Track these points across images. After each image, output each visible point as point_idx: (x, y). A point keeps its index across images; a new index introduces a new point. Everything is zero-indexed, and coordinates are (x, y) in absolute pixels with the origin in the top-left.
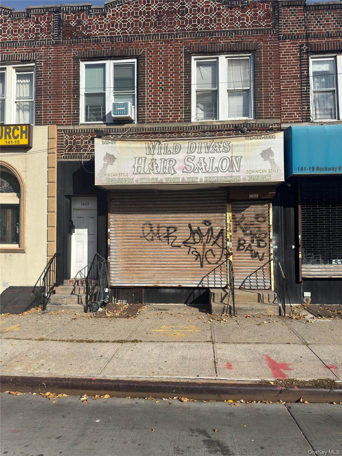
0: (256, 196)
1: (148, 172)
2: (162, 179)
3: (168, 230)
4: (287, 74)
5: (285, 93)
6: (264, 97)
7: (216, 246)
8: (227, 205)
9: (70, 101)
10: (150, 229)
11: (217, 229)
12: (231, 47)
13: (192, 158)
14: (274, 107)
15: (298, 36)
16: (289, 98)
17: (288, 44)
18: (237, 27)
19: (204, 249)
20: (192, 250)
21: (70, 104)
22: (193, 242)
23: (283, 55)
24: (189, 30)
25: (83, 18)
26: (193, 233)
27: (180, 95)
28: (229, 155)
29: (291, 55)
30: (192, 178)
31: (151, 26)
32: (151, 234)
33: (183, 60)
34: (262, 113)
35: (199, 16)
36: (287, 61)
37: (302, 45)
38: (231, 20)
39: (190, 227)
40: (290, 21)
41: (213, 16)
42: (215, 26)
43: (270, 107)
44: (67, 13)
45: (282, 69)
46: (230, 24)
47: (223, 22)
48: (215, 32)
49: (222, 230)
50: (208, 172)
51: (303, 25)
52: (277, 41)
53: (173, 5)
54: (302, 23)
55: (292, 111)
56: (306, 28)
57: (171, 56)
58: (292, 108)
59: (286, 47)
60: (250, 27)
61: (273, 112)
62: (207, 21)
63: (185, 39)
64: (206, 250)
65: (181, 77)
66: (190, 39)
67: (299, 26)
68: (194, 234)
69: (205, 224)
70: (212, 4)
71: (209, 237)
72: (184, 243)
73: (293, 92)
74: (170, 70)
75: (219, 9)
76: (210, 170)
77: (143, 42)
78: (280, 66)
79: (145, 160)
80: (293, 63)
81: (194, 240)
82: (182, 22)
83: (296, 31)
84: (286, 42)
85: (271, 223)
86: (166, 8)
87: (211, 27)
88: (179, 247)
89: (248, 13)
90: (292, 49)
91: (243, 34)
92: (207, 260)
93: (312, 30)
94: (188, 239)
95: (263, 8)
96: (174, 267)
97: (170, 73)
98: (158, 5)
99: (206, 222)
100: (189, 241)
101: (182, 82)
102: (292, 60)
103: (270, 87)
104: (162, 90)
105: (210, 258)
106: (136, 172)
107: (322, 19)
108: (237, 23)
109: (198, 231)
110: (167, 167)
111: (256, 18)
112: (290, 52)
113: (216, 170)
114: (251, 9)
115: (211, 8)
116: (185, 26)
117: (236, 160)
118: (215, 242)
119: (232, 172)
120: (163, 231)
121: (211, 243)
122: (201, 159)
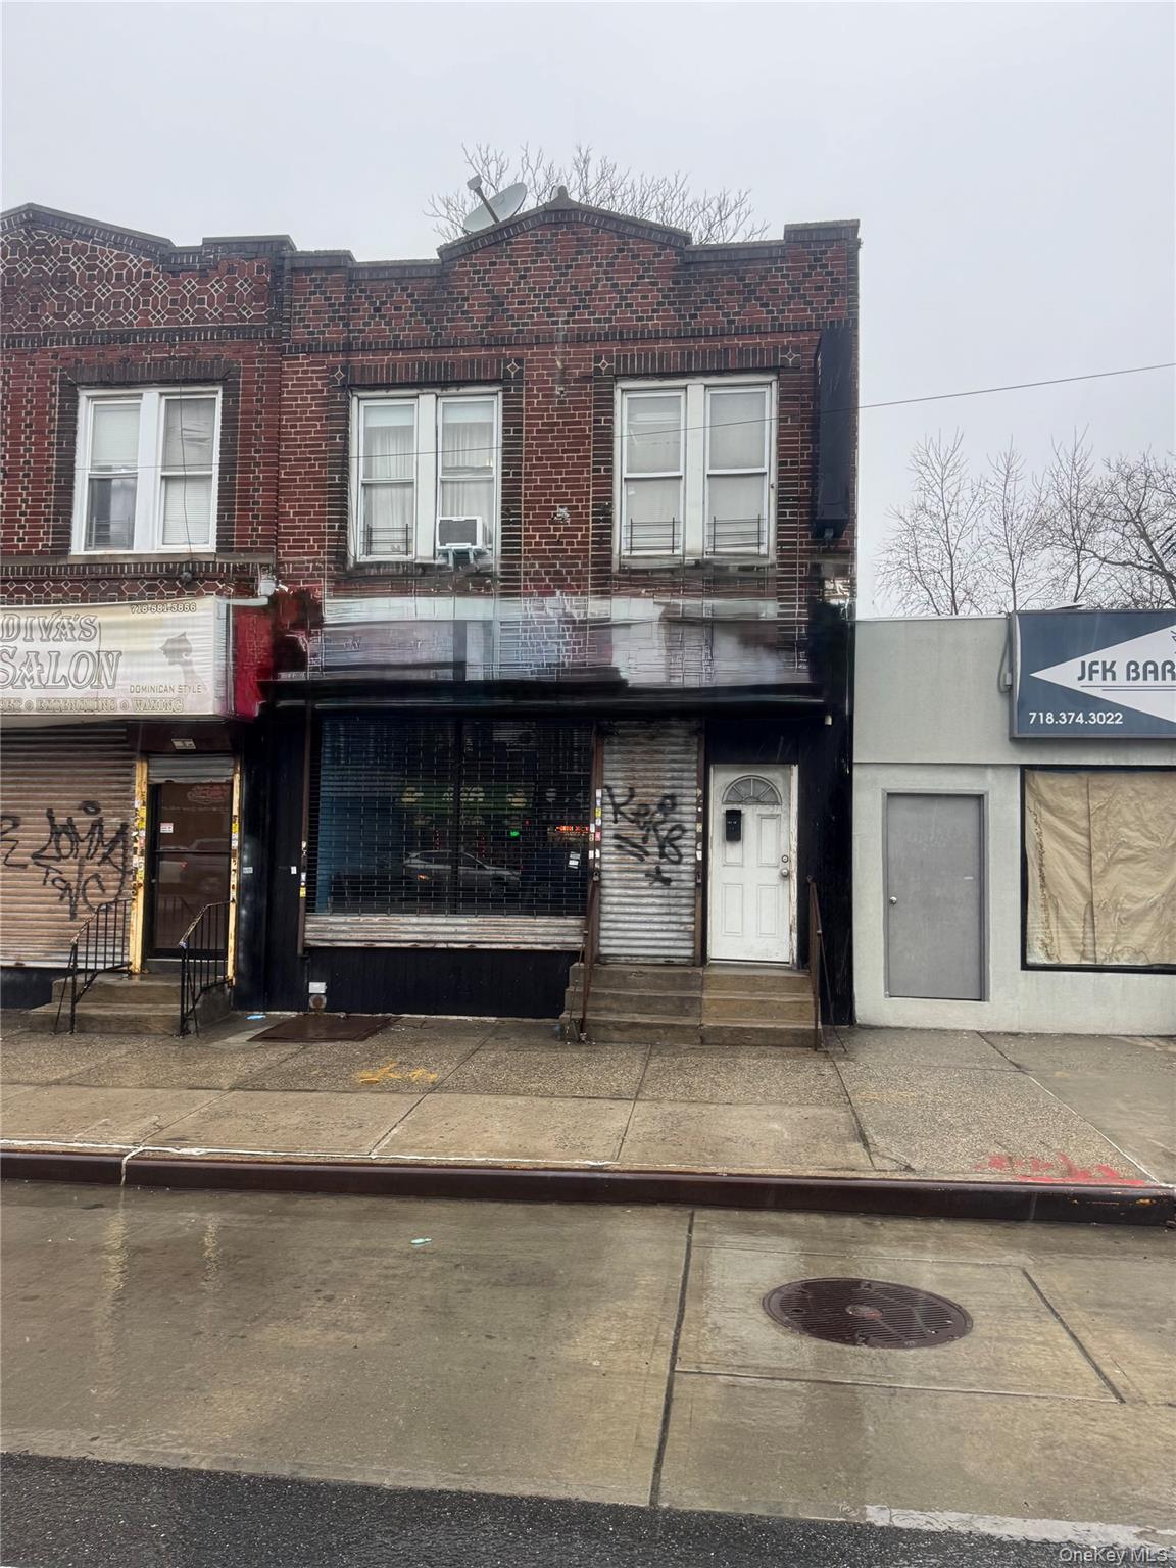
0: (190, 744)
4: (295, 440)
5: (289, 487)
6: (239, 497)
7: (109, 867)
8: (138, 764)
11: (113, 823)
12: (168, 368)
13: (11, 651)
14: (259, 523)
15: (325, 346)
16: (299, 500)
17: (302, 365)
18: (187, 321)
19: (80, 873)
20: (53, 875)
22: (56, 855)
23: (289, 393)
24: (74, 326)
26: (56, 832)
27: (46, 488)
28: (93, 647)
29: (308, 392)
30: (9, 700)
33: (56, 401)
34: (232, 536)
35: (99, 290)
36: (298, 406)
37: (333, 370)
38: (174, 302)
39: (50, 816)
40: (311, 307)
41: (131, 292)
42: (135, 318)
43: (252, 523)
45: (285, 426)
46: (168, 312)
47: (155, 308)
48: (135, 332)
49: (125, 826)
50: (45, 687)
51: (340, 318)
52: (276, 356)
53: (42, 262)
54: (338, 312)
55: (302, 534)
56: (346, 325)
57: (29, 390)
58: (305, 527)
59: (297, 372)
60: (215, 320)
61: (258, 536)
62: (117, 305)
63: (64, 351)
64: (85, 876)
65: (51, 444)
66: (75, 350)
67: (330, 319)
68: (59, 834)
69: (86, 810)
70: (131, 261)
71: (95, 844)
72: (34, 856)
73: (309, 486)
75: (147, 275)
76: (50, 683)
78: (280, 420)
80: (312, 412)
81: (58, 849)
82: (61, 307)
83: (323, 332)
84: (297, 358)
85: (235, 812)
86: (25, 271)
87: (125, 319)
88: (24, 866)
89: (213, 286)
90: (311, 378)
91: (199, 339)
92: (86, 902)
93: (361, 331)
94: (44, 849)
95: (250, 274)
96: (7, 918)
97: (24, 432)
98: (8, 262)
99: (89, 807)
100: (45, 853)
101: (52, 456)
102: (311, 406)
103: (254, 471)
104: (5, 475)
105: (92, 896)
107: (383, 303)
108: (187, 312)
109: (70, 828)
111: (231, 298)
112: (307, 385)
113: (63, 683)
114: (222, 275)
115: (129, 272)
116: (65, 316)
117: (108, 660)
118: (105, 857)
119: (97, 687)
121: (98, 859)
122: (32, 655)
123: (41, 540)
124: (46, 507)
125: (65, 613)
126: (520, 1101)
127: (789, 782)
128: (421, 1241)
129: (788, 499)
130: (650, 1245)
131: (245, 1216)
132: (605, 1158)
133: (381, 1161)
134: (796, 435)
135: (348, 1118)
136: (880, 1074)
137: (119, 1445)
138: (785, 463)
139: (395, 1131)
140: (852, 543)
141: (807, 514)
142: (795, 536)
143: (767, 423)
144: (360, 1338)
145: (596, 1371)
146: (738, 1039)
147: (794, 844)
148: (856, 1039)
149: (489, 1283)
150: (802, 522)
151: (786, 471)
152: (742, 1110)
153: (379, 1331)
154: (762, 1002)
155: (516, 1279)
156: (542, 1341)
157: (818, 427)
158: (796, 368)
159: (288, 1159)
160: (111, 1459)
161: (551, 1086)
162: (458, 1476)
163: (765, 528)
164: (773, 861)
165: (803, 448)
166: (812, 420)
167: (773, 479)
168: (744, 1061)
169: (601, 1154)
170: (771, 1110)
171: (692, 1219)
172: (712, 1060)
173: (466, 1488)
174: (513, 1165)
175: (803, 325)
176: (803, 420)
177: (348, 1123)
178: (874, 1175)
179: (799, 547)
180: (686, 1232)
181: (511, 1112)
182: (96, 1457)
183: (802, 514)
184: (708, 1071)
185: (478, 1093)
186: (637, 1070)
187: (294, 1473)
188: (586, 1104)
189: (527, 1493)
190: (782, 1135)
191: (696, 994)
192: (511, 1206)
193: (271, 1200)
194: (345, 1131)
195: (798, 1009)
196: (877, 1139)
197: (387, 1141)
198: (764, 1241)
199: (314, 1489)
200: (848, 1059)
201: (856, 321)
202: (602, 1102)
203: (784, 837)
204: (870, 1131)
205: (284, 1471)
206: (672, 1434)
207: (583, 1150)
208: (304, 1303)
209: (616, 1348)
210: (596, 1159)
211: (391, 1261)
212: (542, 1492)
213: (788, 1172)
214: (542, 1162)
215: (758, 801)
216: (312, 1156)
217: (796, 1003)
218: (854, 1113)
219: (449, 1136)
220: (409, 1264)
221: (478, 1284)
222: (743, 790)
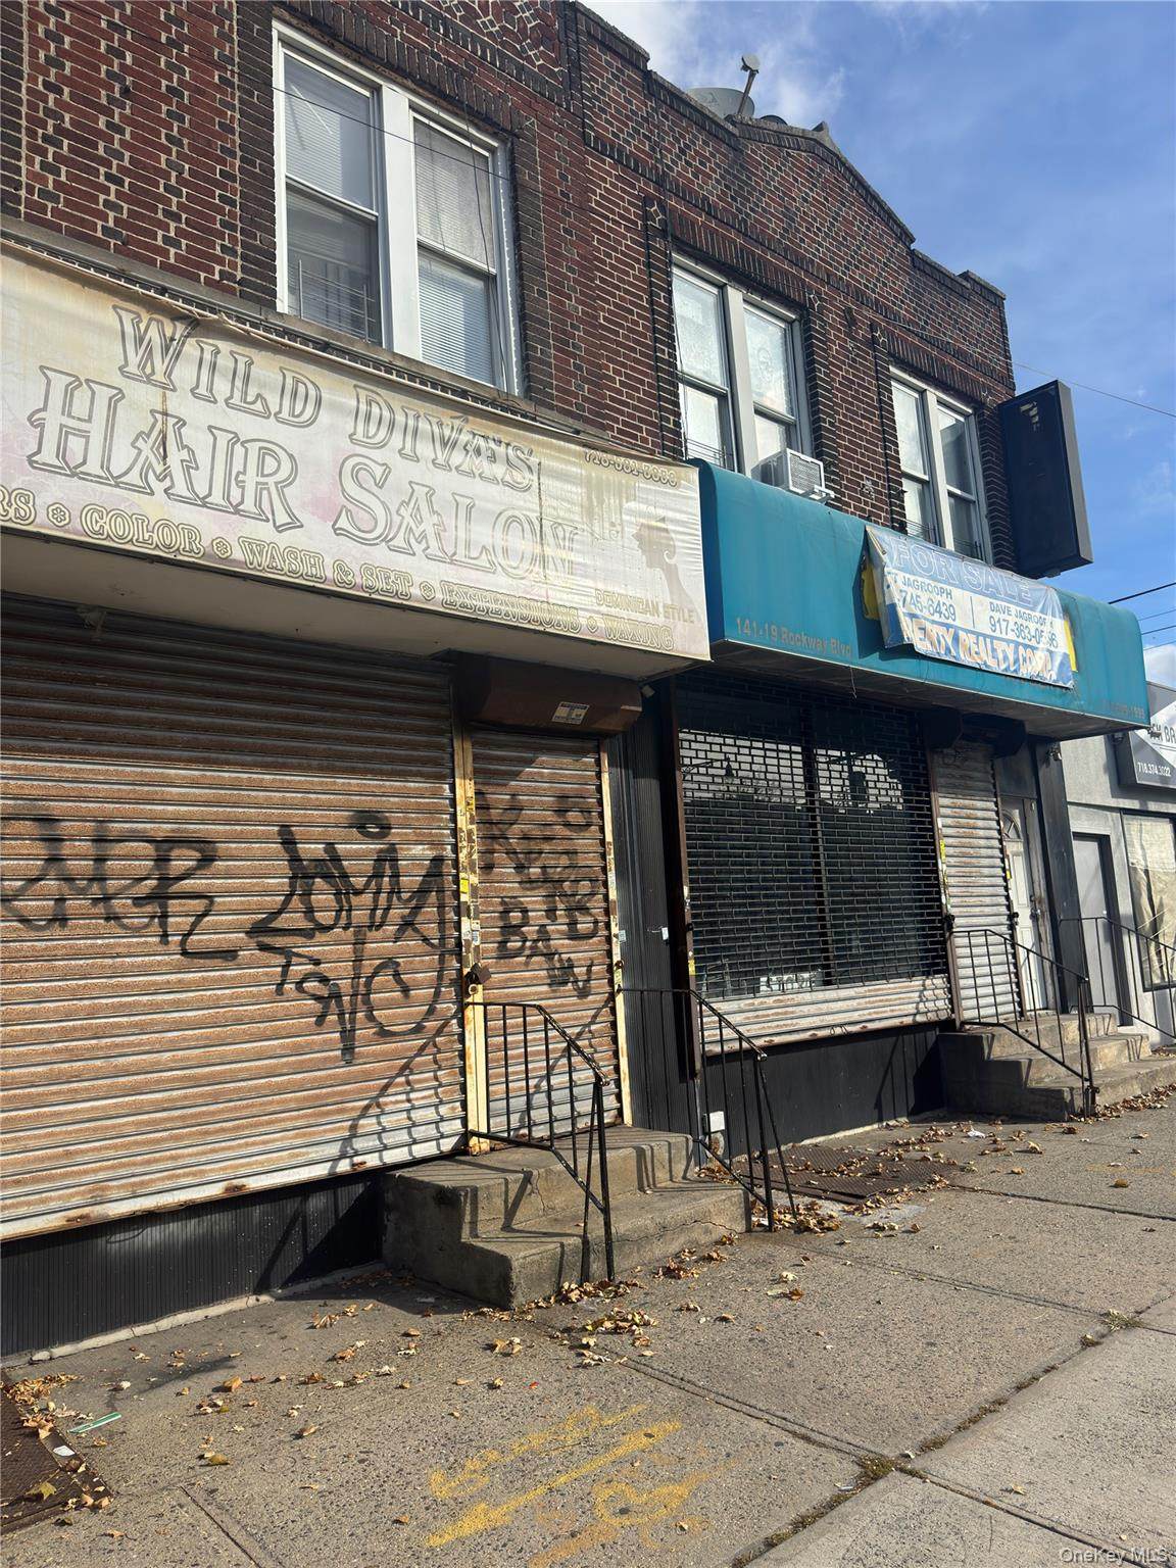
0: (580, 713)
2: (221, 541)
3: (162, 860)
7: (414, 944)
8: (457, 744)
11: (416, 854)
13: (378, 471)
19: (358, 960)
20: (299, 969)
22: (305, 924)
26: (302, 874)
39: (288, 841)
49: (438, 861)
50: (451, 561)
64: (368, 966)
68: (310, 879)
69: (361, 827)
71: (383, 898)
72: (257, 930)
76: (461, 556)
81: (309, 911)
88: (229, 955)
92: (371, 1018)
94: (280, 912)
99: (368, 822)
100: (281, 922)
105: (389, 1005)
106: (48, 457)
109: (331, 868)
110: (250, 480)
118: (407, 924)
121: (391, 929)
122: (421, 491)
134: (999, 473)
143: (969, 453)
147: (1043, 883)
164: (1025, 901)
166: (1004, 462)
167: (985, 509)
175: (988, 370)
215: (1009, 838)
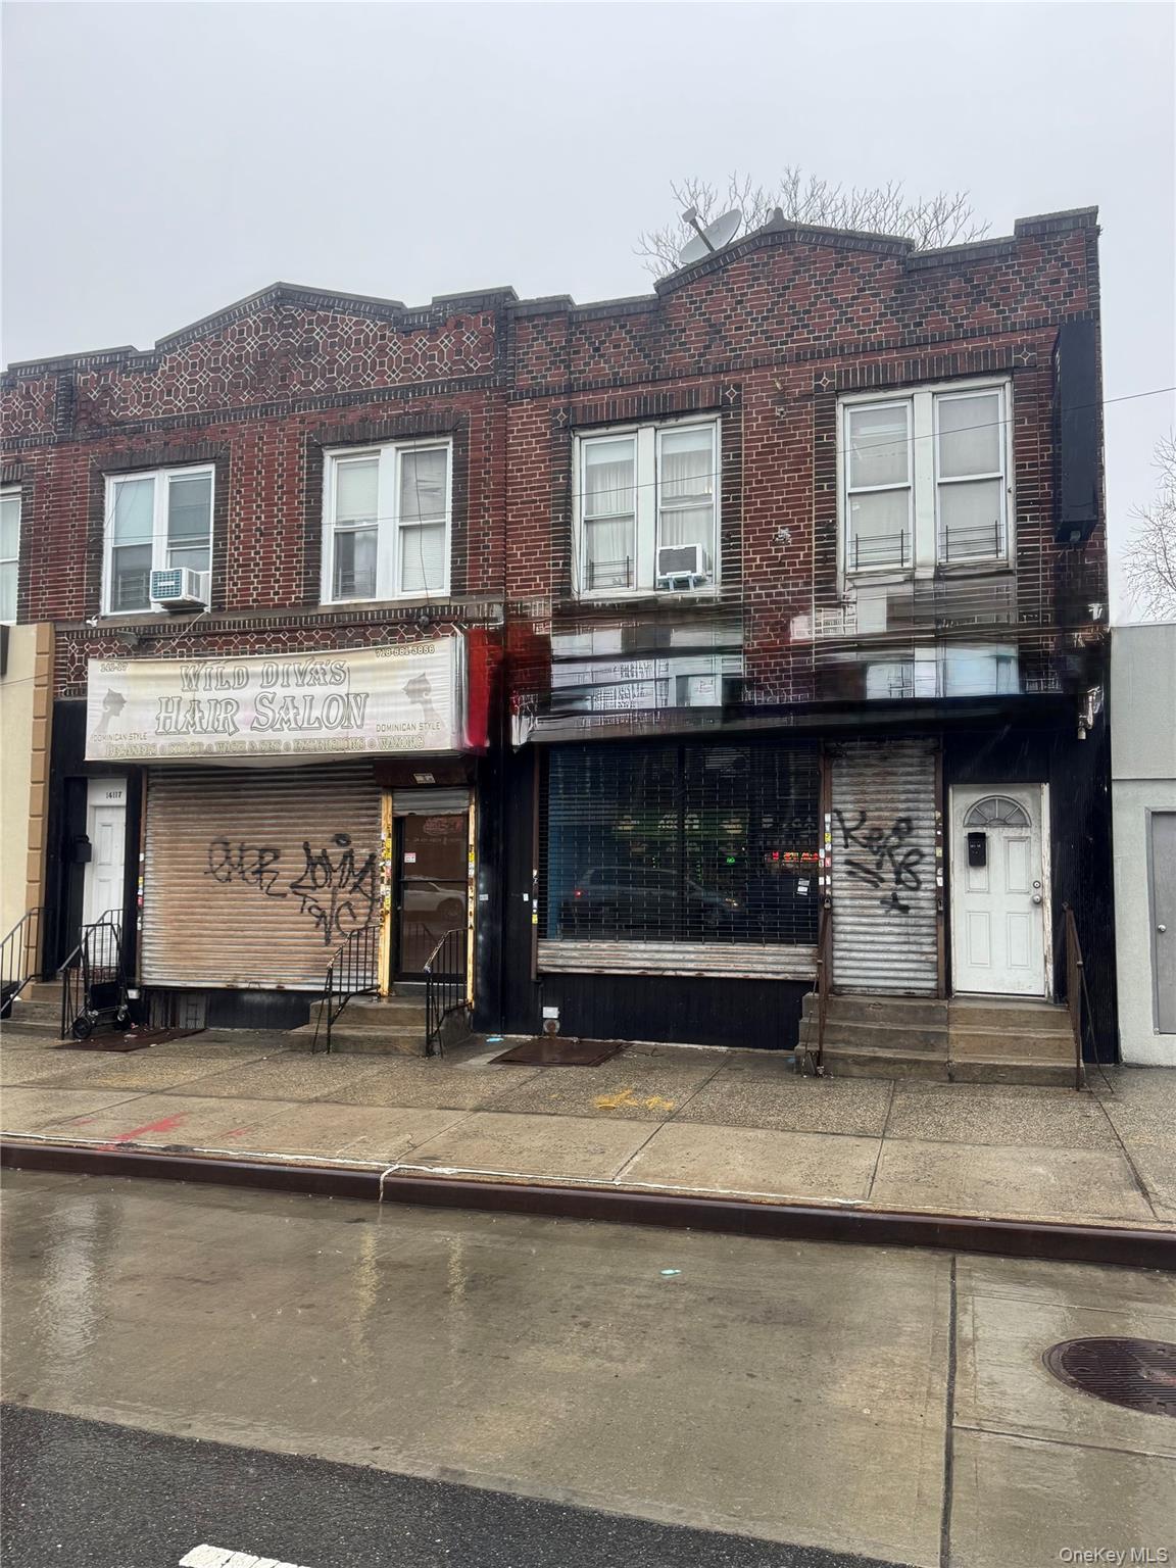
0: (429, 778)
1: (184, 729)
2: (210, 746)
3: (261, 858)
4: (522, 483)
5: (517, 529)
6: (471, 542)
7: (359, 895)
8: (384, 798)
9: (82, 568)
10: (224, 853)
11: (362, 853)
12: (403, 425)
13: (270, 696)
14: (489, 566)
15: (547, 390)
16: (525, 541)
17: (526, 410)
18: (419, 378)
19: (333, 901)
20: (310, 903)
21: (82, 573)
22: (312, 884)
23: (514, 438)
24: (318, 391)
25: (113, 381)
26: (312, 864)
27: (296, 544)
28: (342, 690)
29: (533, 436)
30: (270, 741)
31: (245, 388)
32: (226, 866)
33: (304, 463)
34: (465, 580)
35: (340, 356)
36: (523, 450)
37: (556, 412)
38: (407, 360)
39: (307, 849)
40: (534, 353)
41: (368, 355)
42: (373, 379)
43: (482, 566)
44: (84, 372)
45: (512, 471)
46: (402, 371)
47: (390, 368)
48: (372, 393)
49: (373, 857)
50: (301, 728)
51: (562, 361)
52: (502, 404)
53: (290, 335)
54: (559, 355)
55: (529, 573)
56: (568, 367)
57: (281, 454)
58: (531, 567)
59: (522, 417)
60: (445, 374)
61: (489, 578)
62: (356, 368)
63: (310, 415)
64: (338, 904)
65: (301, 503)
66: (320, 413)
67: (552, 363)
68: (315, 865)
69: (338, 842)
70: (368, 326)
71: (346, 874)
72: (293, 886)
73: (535, 527)
74: (278, 488)
75: (383, 337)
76: (305, 725)
77: (227, 425)
78: (506, 465)
79: (179, 703)
80: (536, 455)
81: (314, 879)
82: (307, 375)
83: (545, 377)
84: (522, 404)
85: (471, 842)
86: (275, 345)
87: (364, 380)
88: (284, 895)
89: (442, 342)
90: (535, 422)
91: (431, 394)
92: (339, 928)
93: (580, 372)
94: (301, 879)
95: (476, 327)
96: (269, 944)
97: (277, 493)
98: (260, 338)
99: (341, 839)
100: (303, 883)
101: (302, 514)
102: (535, 449)
103: (483, 517)
104: (261, 535)
105: (345, 922)
106: (161, 730)
107: (604, 342)
108: (419, 368)
109: (324, 860)
110: (221, 718)
111: (459, 352)
112: (530, 430)
113: (316, 725)
114: (450, 331)
115: (367, 336)
116: (311, 383)
117: (356, 702)
118: (356, 886)
119: (347, 727)
120: (252, 858)
121: (350, 888)
122: (288, 699)
123: (294, 592)
124: (297, 562)
125: (317, 659)
126: (761, 1134)
127: (1040, 802)
128: (671, 1272)
129: (1028, 503)
130: (911, 1290)
131: (496, 1237)
132: (856, 1196)
133: (626, 1188)
134: (1035, 435)
135: (590, 1143)
136: (1153, 1117)
137: (400, 1457)
138: (1024, 466)
139: (636, 1159)
140: (1102, 545)
141: (1050, 517)
142: (1037, 541)
143: (1001, 426)
144: (620, 1367)
145: (867, 1420)
146: (989, 1077)
147: (1047, 870)
148: (1124, 1079)
149: (744, 1319)
150: (1044, 526)
151: (1024, 474)
152: (1003, 1152)
153: (638, 1361)
154: (1017, 1038)
155: (771, 1316)
156: (805, 1382)
157: (1058, 426)
158: (1032, 367)
159: (534, 1181)
160: (392, 1470)
161: (791, 1120)
162: (732, 1519)
163: (1003, 534)
164: (1023, 887)
165: (1042, 450)
166: (1052, 419)
167: (1010, 483)
168: (997, 1100)
169: (850, 1192)
170: (1034, 1153)
171: (954, 1265)
172: (962, 1098)
173: (743, 1532)
174: (759, 1199)
175: (1037, 321)
176: (1042, 420)
177: (591, 1148)
178: (1158, 1226)
179: (1041, 552)
180: (949, 1278)
181: (752, 1145)
182: (378, 1466)
183: (1044, 518)
184: (958, 1109)
185: (716, 1124)
186: (881, 1106)
187: (568, 1500)
188: (830, 1140)
189: (808, 1544)
190: (1049, 1180)
191: (942, 1029)
192: (758, 1241)
193: (523, 1222)
194: (587, 1156)
195: (1057, 1048)
196: (1157, 1188)
197: (629, 1168)
198: (1037, 1292)
199: (590, 1518)
200: (1116, 1100)
201: (1097, 313)
202: (847, 1139)
203: (1035, 862)
204: (1148, 1179)
205: (558, 1497)
206: (957, 1495)
207: (831, 1187)
208: (562, 1328)
209: (885, 1396)
210: (846, 1197)
211: (642, 1290)
212: (824, 1544)
213: (1058, 1219)
214: (789, 1198)
215: (1004, 823)
216: (558, 1180)
217: (1054, 1039)
218: (1129, 1159)
219: (691, 1166)
220: (661, 1294)
221: (733, 1320)
222: (987, 811)
